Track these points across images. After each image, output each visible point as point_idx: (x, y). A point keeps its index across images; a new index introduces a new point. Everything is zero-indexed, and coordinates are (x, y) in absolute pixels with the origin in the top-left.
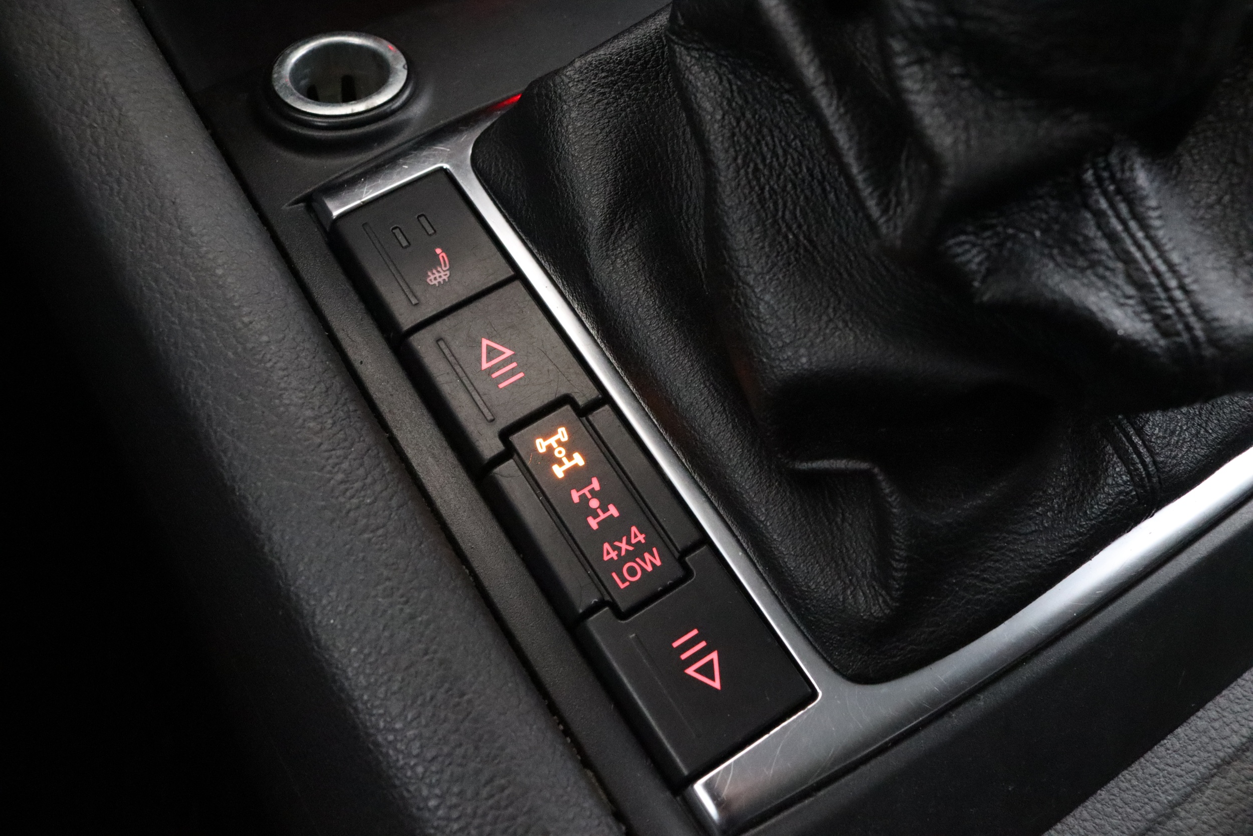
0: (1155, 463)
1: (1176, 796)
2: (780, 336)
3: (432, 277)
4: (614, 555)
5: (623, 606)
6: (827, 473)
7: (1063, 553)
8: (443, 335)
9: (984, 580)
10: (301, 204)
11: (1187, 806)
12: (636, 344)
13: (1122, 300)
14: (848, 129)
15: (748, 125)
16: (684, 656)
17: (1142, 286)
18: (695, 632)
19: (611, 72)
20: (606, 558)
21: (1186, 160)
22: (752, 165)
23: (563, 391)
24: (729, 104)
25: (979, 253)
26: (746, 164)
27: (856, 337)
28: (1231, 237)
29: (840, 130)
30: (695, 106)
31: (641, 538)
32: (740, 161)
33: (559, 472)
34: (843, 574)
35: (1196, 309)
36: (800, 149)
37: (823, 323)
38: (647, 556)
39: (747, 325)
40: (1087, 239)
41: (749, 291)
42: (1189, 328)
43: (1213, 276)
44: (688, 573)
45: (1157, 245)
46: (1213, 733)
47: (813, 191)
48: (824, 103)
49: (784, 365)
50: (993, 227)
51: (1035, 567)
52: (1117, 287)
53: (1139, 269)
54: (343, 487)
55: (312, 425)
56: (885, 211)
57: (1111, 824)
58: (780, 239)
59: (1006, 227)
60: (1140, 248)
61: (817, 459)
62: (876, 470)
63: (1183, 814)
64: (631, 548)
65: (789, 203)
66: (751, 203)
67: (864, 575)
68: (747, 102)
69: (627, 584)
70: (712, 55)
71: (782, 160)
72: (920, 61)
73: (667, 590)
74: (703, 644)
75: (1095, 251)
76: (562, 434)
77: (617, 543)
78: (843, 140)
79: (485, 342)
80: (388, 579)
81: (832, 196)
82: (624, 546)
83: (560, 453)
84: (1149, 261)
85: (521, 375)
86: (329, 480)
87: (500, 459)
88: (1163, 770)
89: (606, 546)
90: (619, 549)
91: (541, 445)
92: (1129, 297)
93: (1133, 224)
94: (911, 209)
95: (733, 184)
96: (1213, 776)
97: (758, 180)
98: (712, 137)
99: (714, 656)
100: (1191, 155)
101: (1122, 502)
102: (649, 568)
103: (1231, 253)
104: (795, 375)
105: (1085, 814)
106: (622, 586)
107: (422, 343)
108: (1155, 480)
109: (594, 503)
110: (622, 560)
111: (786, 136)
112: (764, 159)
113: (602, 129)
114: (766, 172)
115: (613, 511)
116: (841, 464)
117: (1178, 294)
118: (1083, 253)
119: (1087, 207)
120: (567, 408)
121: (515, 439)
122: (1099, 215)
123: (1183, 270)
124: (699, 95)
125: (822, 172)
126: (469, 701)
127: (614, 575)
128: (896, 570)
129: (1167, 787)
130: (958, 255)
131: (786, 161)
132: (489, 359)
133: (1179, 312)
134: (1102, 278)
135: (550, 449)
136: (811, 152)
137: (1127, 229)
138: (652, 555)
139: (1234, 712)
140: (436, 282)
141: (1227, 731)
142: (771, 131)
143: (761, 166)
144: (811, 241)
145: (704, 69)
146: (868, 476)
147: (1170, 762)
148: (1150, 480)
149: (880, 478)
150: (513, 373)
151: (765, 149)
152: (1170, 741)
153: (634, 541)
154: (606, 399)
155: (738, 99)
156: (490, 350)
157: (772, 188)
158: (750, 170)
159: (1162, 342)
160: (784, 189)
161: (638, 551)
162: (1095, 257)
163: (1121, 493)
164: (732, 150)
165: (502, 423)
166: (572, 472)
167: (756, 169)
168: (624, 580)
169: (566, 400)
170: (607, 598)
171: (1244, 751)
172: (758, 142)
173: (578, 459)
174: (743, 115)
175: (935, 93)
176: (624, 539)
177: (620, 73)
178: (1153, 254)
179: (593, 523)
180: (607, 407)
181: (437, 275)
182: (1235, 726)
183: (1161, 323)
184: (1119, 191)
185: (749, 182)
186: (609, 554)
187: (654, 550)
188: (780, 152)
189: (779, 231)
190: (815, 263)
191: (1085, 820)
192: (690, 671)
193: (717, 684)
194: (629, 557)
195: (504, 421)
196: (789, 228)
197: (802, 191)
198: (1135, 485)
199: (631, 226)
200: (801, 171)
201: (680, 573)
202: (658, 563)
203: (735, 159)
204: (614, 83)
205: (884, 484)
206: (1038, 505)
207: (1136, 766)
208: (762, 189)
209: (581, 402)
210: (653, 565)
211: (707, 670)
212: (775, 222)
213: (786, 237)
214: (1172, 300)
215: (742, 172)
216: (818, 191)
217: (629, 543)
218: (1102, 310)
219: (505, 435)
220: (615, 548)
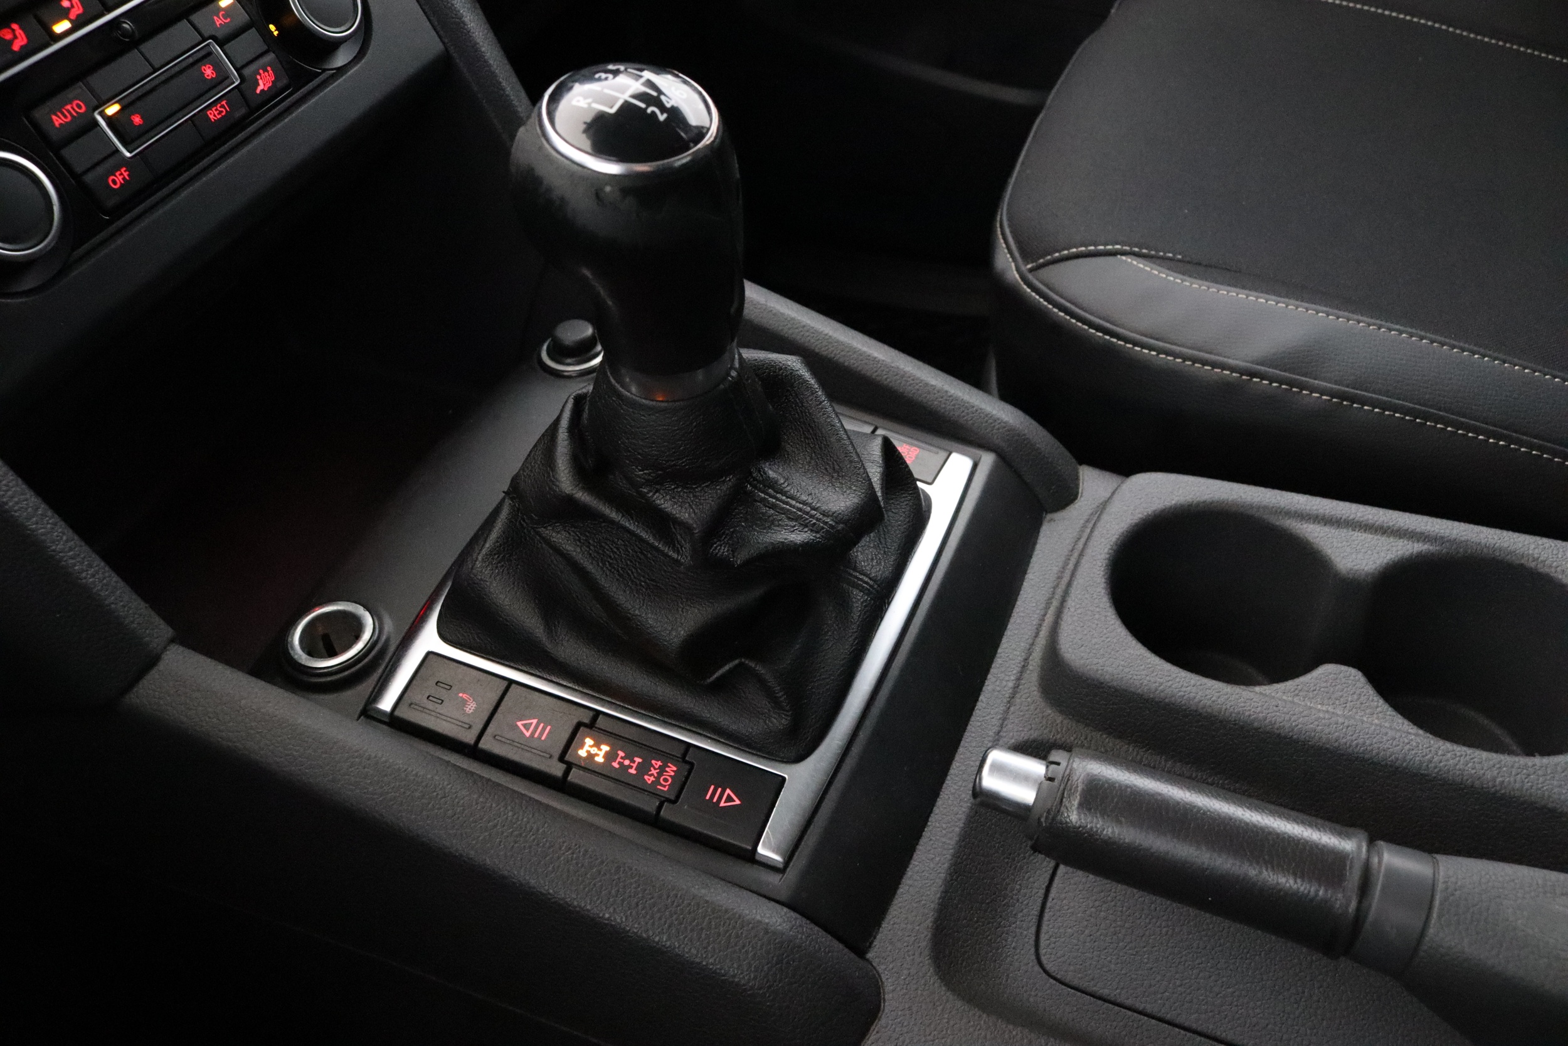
0: (870, 579)
1: (997, 728)
2: (666, 629)
3: (468, 709)
4: (652, 778)
5: (672, 797)
6: (723, 676)
7: (852, 645)
8: (496, 733)
9: (824, 679)
10: (362, 717)
11: (1004, 729)
12: (598, 676)
13: (792, 529)
14: (644, 529)
15: (594, 546)
16: (715, 800)
17: (796, 519)
18: (712, 787)
19: (499, 553)
20: (649, 782)
21: (788, 448)
22: (607, 563)
23: (575, 721)
24: (580, 542)
25: (725, 547)
26: (604, 564)
27: (698, 609)
28: (824, 471)
29: (641, 532)
30: (565, 552)
31: (659, 763)
32: (601, 564)
33: (600, 759)
34: (761, 716)
35: (824, 514)
36: (623, 543)
37: (680, 612)
38: (667, 769)
39: (649, 633)
40: (763, 514)
41: (640, 618)
42: (826, 523)
43: (825, 493)
44: (692, 765)
45: (792, 498)
46: (998, 689)
47: (640, 559)
48: (627, 525)
49: (675, 640)
50: (724, 533)
51: (843, 660)
52: (787, 525)
53: (792, 512)
54: (515, 817)
55: (481, 800)
56: (678, 553)
57: (973, 761)
58: (639, 588)
59: (729, 530)
60: (787, 503)
61: (714, 673)
62: (743, 660)
63: (1005, 734)
64: (658, 771)
65: (633, 570)
66: (617, 580)
67: (769, 710)
68: (587, 536)
69: (667, 787)
70: (558, 524)
71: (618, 553)
72: (657, 491)
73: (687, 778)
74: (720, 790)
75: (769, 517)
76: (589, 741)
77: (650, 773)
78: (644, 535)
79: (519, 724)
80: (564, 842)
81: (649, 555)
82: (654, 772)
83: (594, 750)
84: (794, 507)
85: (549, 728)
86: (507, 818)
87: (567, 772)
88: (983, 721)
89: (646, 777)
90: (652, 775)
91: (582, 753)
92: (795, 526)
93: (779, 496)
94: (688, 546)
95: (604, 576)
96: (1009, 708)
97: (614, 568)
98: (582, 561)
99: (728, 791)
100: (789, 444)
101: (865, 606)
102: (673, 774)
103: (827, 478)
104: (683, 641)
105: (958, 764)
106: (666, 789)
107: (486, 744)
108: (876, 586)
109: (627, 762)
110: (658, 778)
111: (613, 541)
112: (610, 557)
113: (514, 584)
114: (615, 562)
115: (638, 760)
116: (727, 668)
117: (813, 512)
118: (766, 521)
119: (756, 501)
120: (582, 728)
121: (567, 758)
122: (763, 500)
123: (810, 501)
124: (564, 546)
125: (639, 548)
126: (636, 869)
127: (659, 787)
128: (781, 697)
129: (990, 726)
130: (717, 554)
131: (620, 552)
132: (528, 730)
133: (818, 520)
134: (779, 525)
135: (588, 752)
136: (628, 542)
137: (777, 499)
138: (669, 767)
139: (1002, 672)
140: (471, 711)
141: (1004, 683)
142: (605, 543)
143: (611, 561)
144: (653, 580)
145: (558, 533)
146: (741, 664)
147: (984, 715)
148: (874, 589)
149: (747, 662)
150: (544, 729)
151: (608, 552)
152: (979, 705)
153: (657, 767)
154: (598, 713)
155: (582, 537)
156: (524, 725)
157: (622, 568)
158: (608, 566)
159: (818, 536)
160: (627, 565)
161: (662, 770)
162: (771, 518)
163: (862, 603)
164: (594, 562)
165: (557, 755)
166: (607, 756)
167: (610, 564)
168: (665, 786)
169: (579, 725)
170: (663, 799)
171: (1018, 687)
172: (603, 551)
173: (605, 748)
174: (589, 543)
175: (670, 499)
176: (652, 769)
177: (504, 550)
178: (793, 503)
179: (633, 771)
180: (601, 716)
181: (470, 707)
182: (1007, 678)
183: (814, 529)
184: (765, 486)
185: (610, 571)
186: (649, 779)
187: (669, 764)
188: (615, 550)
189: (636, 585)
190: (661, 589)
191: (960, 767)
192: (722, 804)
193: (738, 802)
194: (660, 774)
195: (557, 754)
196: (641, 581)
197: (635, 561)
198: (868, 595)
199: (559, 623)
200: (629, 552)
201: (687, 767)
202: (675, 769)
203: (598, 565)
204: (504, 556)
205: (750, 664)
206: (828, 632)
207: (969, 727)
208: (618, 571)
209: (586, 721)
210: (673, 771)
211: (729, 799)
212: (632, 581)
213: (641, 585)
214: (812, 516)
215: (605, 569)
216: (642, 557)
217: (655, 769)
218: (786, 539)
219: (562, 759)
220: (651, 775)
